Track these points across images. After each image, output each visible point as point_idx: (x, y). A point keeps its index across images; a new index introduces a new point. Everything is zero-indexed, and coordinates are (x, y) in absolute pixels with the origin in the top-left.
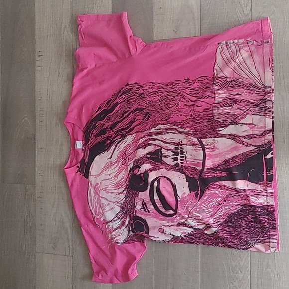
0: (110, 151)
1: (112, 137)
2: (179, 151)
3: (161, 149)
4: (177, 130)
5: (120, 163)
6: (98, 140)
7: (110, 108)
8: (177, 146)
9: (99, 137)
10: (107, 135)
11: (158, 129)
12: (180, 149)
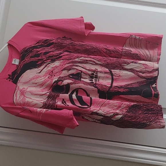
0: (40, 68)
1: (44, 60)
2: (94, 76)
3: (81, 73)
4: (95, 62)
5: (47, 77)
6: (31, 60)
7: (46, 44)
8: (93, 72)
9: (33, 58)
10: (40, 58)
11: (81, 60)
12: (95, 74)
